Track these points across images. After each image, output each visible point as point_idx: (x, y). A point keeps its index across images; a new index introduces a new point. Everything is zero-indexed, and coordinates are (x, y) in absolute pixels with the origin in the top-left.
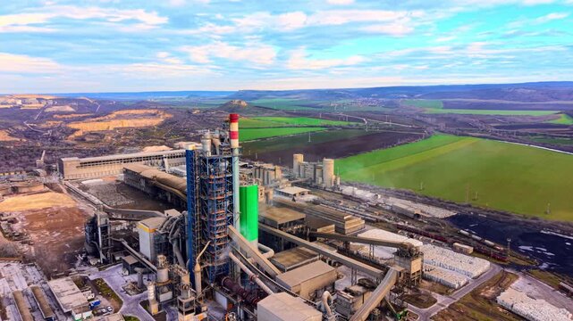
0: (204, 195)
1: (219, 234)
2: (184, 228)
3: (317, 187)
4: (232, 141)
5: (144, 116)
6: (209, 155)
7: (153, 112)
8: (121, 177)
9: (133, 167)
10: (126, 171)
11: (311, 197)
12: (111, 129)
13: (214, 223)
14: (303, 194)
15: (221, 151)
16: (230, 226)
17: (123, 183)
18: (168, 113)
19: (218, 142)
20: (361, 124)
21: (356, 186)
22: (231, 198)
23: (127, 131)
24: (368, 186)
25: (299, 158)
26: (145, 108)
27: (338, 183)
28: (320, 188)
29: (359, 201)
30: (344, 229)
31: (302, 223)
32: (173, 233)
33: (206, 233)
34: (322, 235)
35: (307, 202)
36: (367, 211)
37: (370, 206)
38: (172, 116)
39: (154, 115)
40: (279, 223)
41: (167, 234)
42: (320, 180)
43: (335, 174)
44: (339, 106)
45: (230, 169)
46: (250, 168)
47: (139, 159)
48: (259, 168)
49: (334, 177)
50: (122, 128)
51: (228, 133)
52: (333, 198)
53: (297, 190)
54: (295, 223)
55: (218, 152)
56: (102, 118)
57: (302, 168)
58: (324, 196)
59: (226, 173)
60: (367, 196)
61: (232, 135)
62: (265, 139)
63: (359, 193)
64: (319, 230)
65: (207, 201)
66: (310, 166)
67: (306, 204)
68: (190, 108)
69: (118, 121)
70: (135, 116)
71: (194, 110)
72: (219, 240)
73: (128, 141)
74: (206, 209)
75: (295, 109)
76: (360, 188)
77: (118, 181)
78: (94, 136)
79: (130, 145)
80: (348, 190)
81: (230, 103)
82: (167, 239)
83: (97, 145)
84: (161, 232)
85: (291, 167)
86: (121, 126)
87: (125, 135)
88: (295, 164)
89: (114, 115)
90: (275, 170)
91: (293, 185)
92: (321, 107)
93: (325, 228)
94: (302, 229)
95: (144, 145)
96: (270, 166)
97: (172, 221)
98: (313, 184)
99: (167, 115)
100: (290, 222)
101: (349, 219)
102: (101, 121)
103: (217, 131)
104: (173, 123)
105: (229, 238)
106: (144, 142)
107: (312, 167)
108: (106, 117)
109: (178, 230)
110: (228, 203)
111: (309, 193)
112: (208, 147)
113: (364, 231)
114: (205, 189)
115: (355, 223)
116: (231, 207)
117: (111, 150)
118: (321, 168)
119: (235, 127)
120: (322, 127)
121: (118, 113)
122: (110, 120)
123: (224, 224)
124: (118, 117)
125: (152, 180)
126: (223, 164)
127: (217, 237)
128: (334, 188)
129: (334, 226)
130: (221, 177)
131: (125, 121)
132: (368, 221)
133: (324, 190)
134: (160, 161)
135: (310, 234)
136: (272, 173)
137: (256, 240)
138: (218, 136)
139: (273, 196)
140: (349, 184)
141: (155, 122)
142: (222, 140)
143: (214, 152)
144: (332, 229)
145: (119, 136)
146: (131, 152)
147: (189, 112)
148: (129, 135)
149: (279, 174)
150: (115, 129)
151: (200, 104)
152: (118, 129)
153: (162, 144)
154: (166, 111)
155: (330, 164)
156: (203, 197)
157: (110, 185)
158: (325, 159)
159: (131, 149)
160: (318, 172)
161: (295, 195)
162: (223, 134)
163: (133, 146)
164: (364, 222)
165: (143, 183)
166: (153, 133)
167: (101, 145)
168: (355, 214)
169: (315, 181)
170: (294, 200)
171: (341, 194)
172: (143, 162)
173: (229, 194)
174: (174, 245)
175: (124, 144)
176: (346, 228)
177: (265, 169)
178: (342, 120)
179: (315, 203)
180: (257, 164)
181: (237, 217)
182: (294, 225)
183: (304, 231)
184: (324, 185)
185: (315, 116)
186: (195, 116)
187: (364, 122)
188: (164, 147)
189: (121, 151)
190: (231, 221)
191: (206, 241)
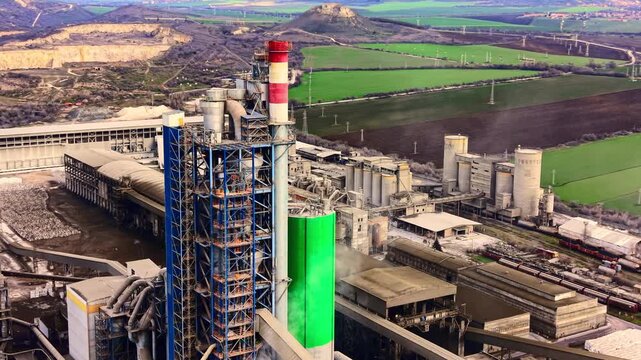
0: (203, 235)
1: (236, 330)
2: (161, 307)
3: (497, 217)
4: (273, 107)
5: (128, 38)
6: (217, 139)
7: (148, 28)
8: (60, 174)
9: (85, 153)
10: (71, 163)
11: (480, 241)
12: (57, 65)
13: (221, 303)
14: (460, 231)
15: (244, 130)
16: (264, 313)
17: (63, 188)
18: (180, 32)
19: (239, 109)
20: (620, 64)
21: (594, 216)
22: (266, 245)
23: (86, 72)
24: (624, 217)
25: (457, 145)
26: (133, 20)
27: (550, 209)
28: (507, 219)
29: (599, 254)
30: (554, 327)
31: (449, 307)
32: (138, 317)
33: (207, 325)
34: (494, 339)
35: (468, 252)
36: (617, 282)
37: (625, 267)
38: (187, 39)
39: (152, 35)
40: (390, 304)
41: (125, 319)
42: (506, 200)
43: (544, 185)
44: (572, 19)
45: (266, 174)
46: (344, 162)
47: (102, 136)
48: (362, 165)
49: (540, 192)
50: (80, 64)
51: (263, 87)
52: (535, 244)
53: (448, 221)
54: (431, 305)
55: (238, 133)
56: (38, 41)
57: (463, 168)
58: (514, 238)
59: (256, 184)
60: (620, 243)
61: (273, 92)
62: (387, 95)
63: (601, 235)
64: (490, 326)
65: (208, 250)
66: (484, 165)
67: (466, 258)
68: (229, 21)
69: (72, 49)
70: (110, 39)
71: (237, 25)
72: (234, 345)
73: (87, 93)
74: (207, 269)
75: (464, 26)
76: (605, 222)
77: (53, 183)
78: (18, 81)
79: (90, 103)
80: (572, 227)
81: (315, 12)
82: (124, 330)
83: (21, 101)
84: (111, 313)
85: (440, 164)
86: (78, 59)
87: (84, 79)
88: (448, 159)
89: (64, 35)
90: (396, 172)
91: (439, 209)
92: (528, 21)
93: (504, 322)
94: (448, 319)
95: (121, 103)
96: (388, 162)
97: (138, 289)
98: (489, 209)
99: (178, 38)
100: (420, 304)
101: (567, 302)
102: (37, 47)
103: (239, 82)
104: (186, 55)
105: (259, 338)
106: (122, 97)
107: (489, 167)
108: (49, 39)
109: (150, 311)
110: (258, 256)
111: (476, 230)
112: (216, 122)
113: (603, 333)
114: (206, 221)
115: (582, 311)
116: (267, 266)
117: (49, 114)
118: (510, 171)
119: (280, 73)
120: (525, 68)
121: (74, 30)
122: (56, 44)
123: (247, 306)
124: (75, 39)
125: (122, 185)
126: (248, 163)
127: (231, 336)
128: (538, 221)
129: (527, 317)
130: (242, 193)
131: (87, 48)
132: (615, 309)
133: (515, 222)
134: (148, 142)
135: (466, 333)
136: (390, 179)
137: (330, 344)
138: (239, 92)
139: (388, 233)
140: (577, 210)
141: (150, 52)
142: (249, 104)
143: (229, 134)
144: (521, 324)
145: (70, 82)
146: (92, 118)
147: (226, 31)
148: (91, 80)
149: (407, 181)
150: (66, 65)
151: (251, 12)
152: (72, 65)
153: (158, 102)
154: (175, 27)
155: (531, 163)
156: (199, 240)
157: (36, 191)
158: (520, 150)
159: (94, 111)
160: (502, 178)
161: (441, 234)
162: (252, 89)
163: (98, 104)
164: (604, 309)
165: (103, 191)
166: (142, 77)
167: (32, 102)
168: (584, 289)
169: (492, 201)
170: (437, 246)
171: (557, 235)
172: (112, 142)
173: (262, 234)
174: (140, 346)
175: (78, 99)
176: (558, 323)
177: (373, 169)
178: (575, 52)
179: (489, 254)
180: (358, 156)
181: (281, 289)
182: (429, 310)
183: (452, 328)
184: (514, 213)
185: (512, 43)
186: (237, 39)
187: (627, 58)
188: (162, 109)
189: (71, 116)
190: (265, 299)
191: (205, 344)
